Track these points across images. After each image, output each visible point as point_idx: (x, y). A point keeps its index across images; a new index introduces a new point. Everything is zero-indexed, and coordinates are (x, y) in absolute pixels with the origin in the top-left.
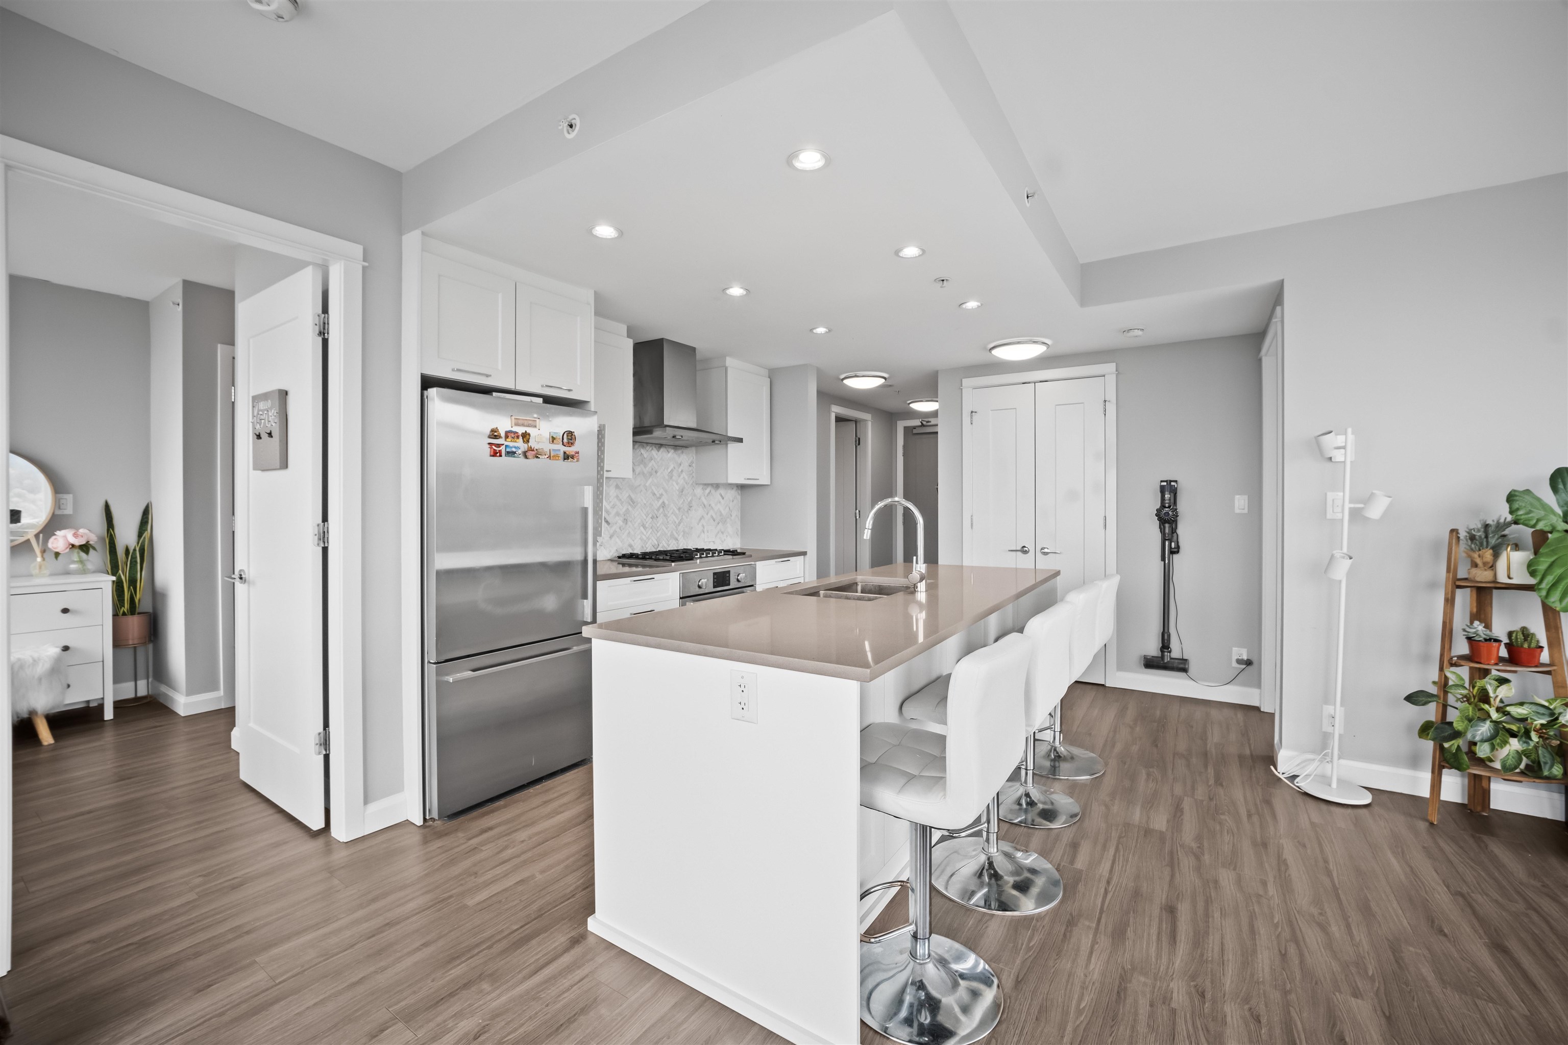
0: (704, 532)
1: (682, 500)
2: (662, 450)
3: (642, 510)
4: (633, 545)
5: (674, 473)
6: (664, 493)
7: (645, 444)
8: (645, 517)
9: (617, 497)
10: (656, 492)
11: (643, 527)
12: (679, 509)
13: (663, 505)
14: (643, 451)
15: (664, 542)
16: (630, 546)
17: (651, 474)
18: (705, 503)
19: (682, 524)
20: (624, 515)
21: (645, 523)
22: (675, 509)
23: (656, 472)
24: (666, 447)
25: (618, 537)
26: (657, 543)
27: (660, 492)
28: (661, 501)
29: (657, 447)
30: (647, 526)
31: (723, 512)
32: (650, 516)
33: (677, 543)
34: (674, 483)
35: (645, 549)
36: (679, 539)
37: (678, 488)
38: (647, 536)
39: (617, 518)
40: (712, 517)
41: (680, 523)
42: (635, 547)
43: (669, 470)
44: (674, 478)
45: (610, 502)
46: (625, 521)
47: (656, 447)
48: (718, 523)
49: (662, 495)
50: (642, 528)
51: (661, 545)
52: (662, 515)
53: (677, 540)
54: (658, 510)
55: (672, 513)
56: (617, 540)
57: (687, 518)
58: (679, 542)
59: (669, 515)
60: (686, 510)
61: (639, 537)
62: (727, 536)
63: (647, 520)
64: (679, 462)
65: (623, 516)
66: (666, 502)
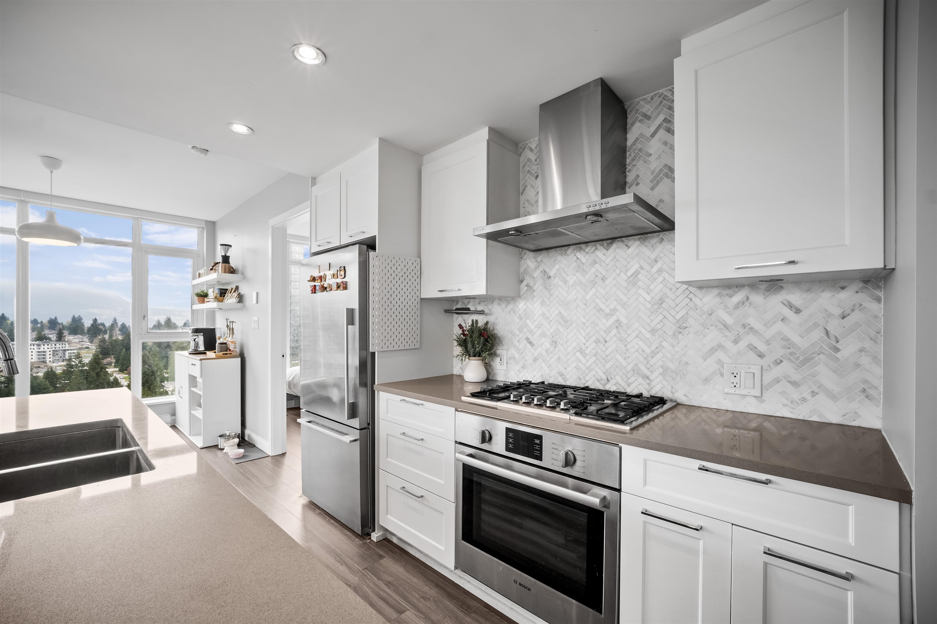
0: (722, 375)
1: (661, 317)
2: (614, 246)
3: (578, 331)
4: (565, 374)
5: (640, 276)
6: (619, 307)
7: (583, 246)
8: (584, 341)
9: (543, 314)
10: (603, 307)
11: (581, 353)
12: (653, 331)
13: (618, 324)
14: (579, 255)
15: (618, 378)
16: (561, 375)
17: (593, 283)
18: (729, 320)
19: (660, 355)
20: (553, 337)
21: (584, 348)
22: (643, 331)
23: (604, 279)
24: (622, 241)
25: (544, 361)
26: (604, 377)
27: (612, 307)
28: (614, 318)
29: (605, 245)
30: (587, 352)
31: (796, 339)
32: (594, 338)
33: (649, 384)
34: (641, 291)
35: (584, 381)
36: (651, 378)
37: (648, 298)
38: (588, 365)
39: (543, 339)
40: (752, 348)
41: (654, 354)
42: (568, 377)
43: (629, 273)
44: (640, 283)
45: (535, 321)
46: (554, 343)
47: (603, 246)
48: (778, 362)
49: (614, 310)
50: (578, 354)
51: (612, 382)
52: (615, 339)
53: (649, 379)
54: (608, 331)
55: (637, 336)
56: (543, 364)
57: (673, 346)
58: (653, 383)
59: (629, 340)
60: (670, 333)
61: (574, 365)
62: (814, 394)
63: (587, 345)
64: (653, 257)
65: (551, 337)
66: (624, 321)
